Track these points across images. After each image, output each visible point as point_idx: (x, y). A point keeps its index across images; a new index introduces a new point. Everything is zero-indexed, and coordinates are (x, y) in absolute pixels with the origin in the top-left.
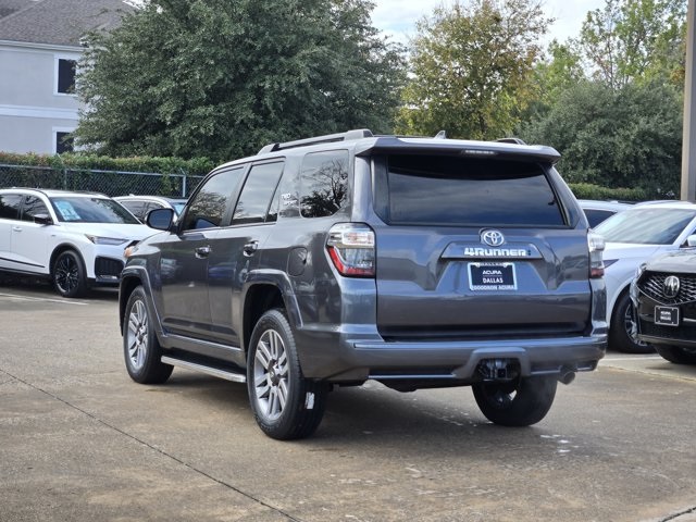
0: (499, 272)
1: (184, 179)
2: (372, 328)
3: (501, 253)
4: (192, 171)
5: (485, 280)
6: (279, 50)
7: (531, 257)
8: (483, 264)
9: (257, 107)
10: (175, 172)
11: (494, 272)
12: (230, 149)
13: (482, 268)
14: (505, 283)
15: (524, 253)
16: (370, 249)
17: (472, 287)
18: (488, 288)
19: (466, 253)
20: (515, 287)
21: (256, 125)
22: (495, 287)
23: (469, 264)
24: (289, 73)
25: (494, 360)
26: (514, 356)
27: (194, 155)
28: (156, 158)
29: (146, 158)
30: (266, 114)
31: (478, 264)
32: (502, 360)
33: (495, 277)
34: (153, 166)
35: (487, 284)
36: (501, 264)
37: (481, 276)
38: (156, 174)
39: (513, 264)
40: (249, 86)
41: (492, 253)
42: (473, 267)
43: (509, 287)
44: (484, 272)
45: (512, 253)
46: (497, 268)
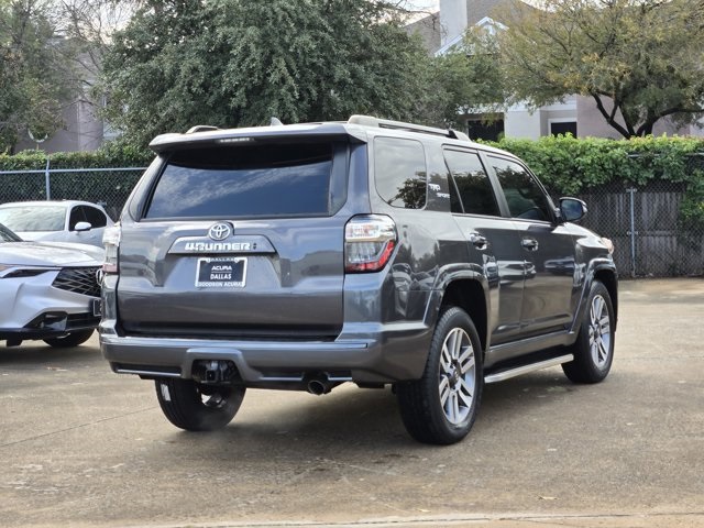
0: (230, 268)
2: (113, 324)
3: (221, 247)
5: (212, 276)
7: (256, 250)
8: (212, 260)
11: (225, 267)
13: (212, 264)
14: (232, 280)
15: (247, 247)
17: (197, 284)
18: (213, 284)
19: (188, 247)
20: (243, 284)
22: (220, 284)
23: (200, 260)
25: (210, 360)
26: (229, 358)
31: (208, 260)
32: (220, 361)
33: (224, 273)
35: (215, 280)
36: (232, 260)
37: (210, 272)
39: (245, 259)
42: (202, 263)
43: (235, 284)
44: (214, 268)
45: (233, 247)
46: (227, 264)
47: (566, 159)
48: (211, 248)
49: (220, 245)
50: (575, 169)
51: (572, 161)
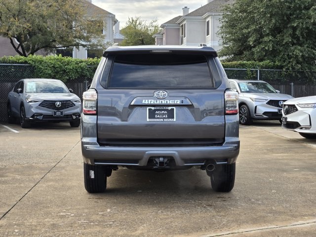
0: (166, 112)
1: (258, 71)
2: (95, 140)
3: (164, 102)
4: (262, 67)
5: (156, 116)
6: (303, 7)
7: (183, 104)
8: (156, 108)
9: (293, 36)
10: (254, 68)
11: (162, 112)
12: (280, 56)
13: (155, 110)
14: (168, 118)
15: (179, 102)
16: (94, 101)
17: (148, 120)
18: (158, 120)
19: (144, 102)
20: (175, 120)
21: (293, 44)
22: (162, 120)
23: (148, 108)
24: (307, 18)
25: (159, 157)
26: (170, 155)
27: (265, 60)
28: (245, 62)
29: (239, 62)
30: (298, 38)
31: (153, 108)
32: (164, 157)
33: (163, 114)
34: (243, 65)
35: (157, 118)
36: (167, 108)
37: (155, 114)
38: (244, 69)
39: (174, 108)
40: (289, 25)
41: (159, 102)
43: (170, 120)
44: (157, 112)
45: (171, 102)
46: (165, 110)
47: (61, 67)
48: (158, 103)
49: (163, 101)
50: (64, 71)
51: (63, 67)
